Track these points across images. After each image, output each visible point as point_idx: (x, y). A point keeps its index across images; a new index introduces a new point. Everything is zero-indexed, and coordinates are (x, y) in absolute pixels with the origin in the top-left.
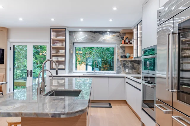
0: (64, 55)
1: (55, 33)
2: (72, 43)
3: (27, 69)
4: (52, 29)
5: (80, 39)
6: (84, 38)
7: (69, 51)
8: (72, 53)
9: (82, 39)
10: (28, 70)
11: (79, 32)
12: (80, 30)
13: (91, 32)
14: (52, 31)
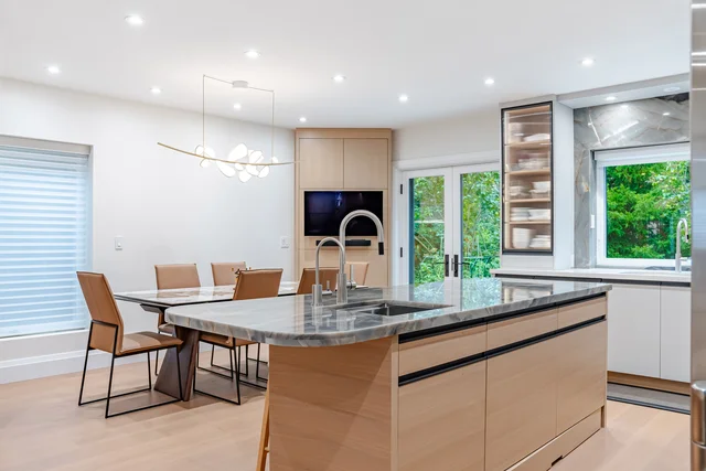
0: (549, 200)
1: (518, 125)
2: (587, 155)
3: (446, 253)
4: (506, 113)
5: (615, 133)
6: (631, 129)
7: (576, 182)
8: (585, 190)
9: (624, 132)
10: (447, 256)
11: (611, 108)
12: (611, 98)
13: (660, 98)
14: (505, 119)
